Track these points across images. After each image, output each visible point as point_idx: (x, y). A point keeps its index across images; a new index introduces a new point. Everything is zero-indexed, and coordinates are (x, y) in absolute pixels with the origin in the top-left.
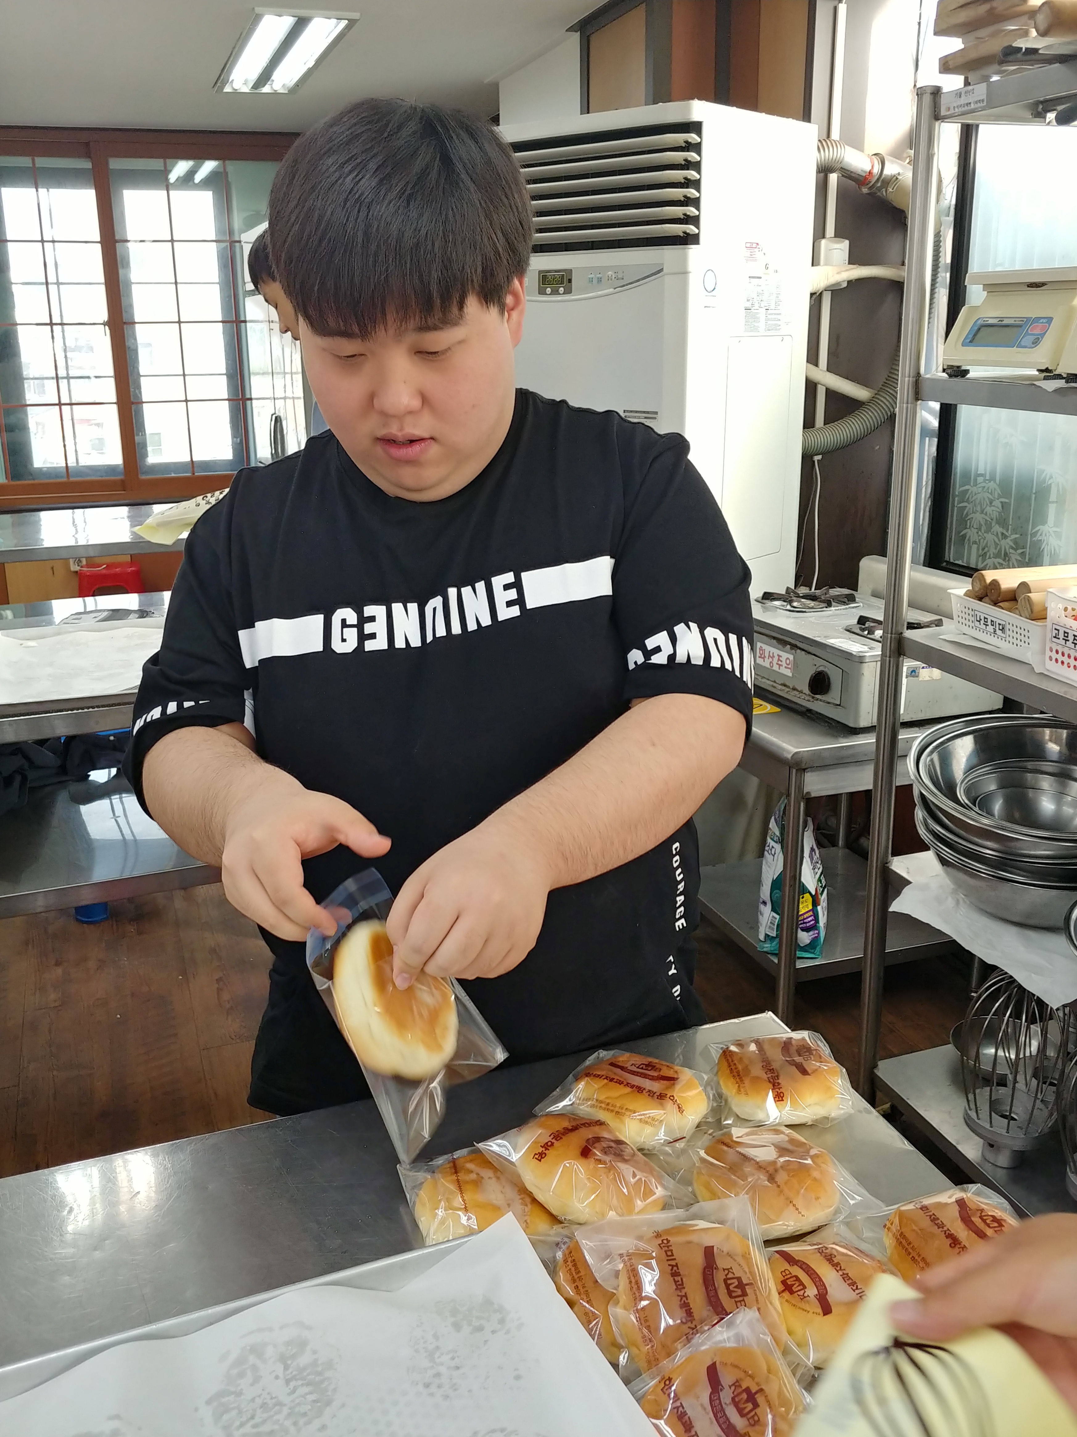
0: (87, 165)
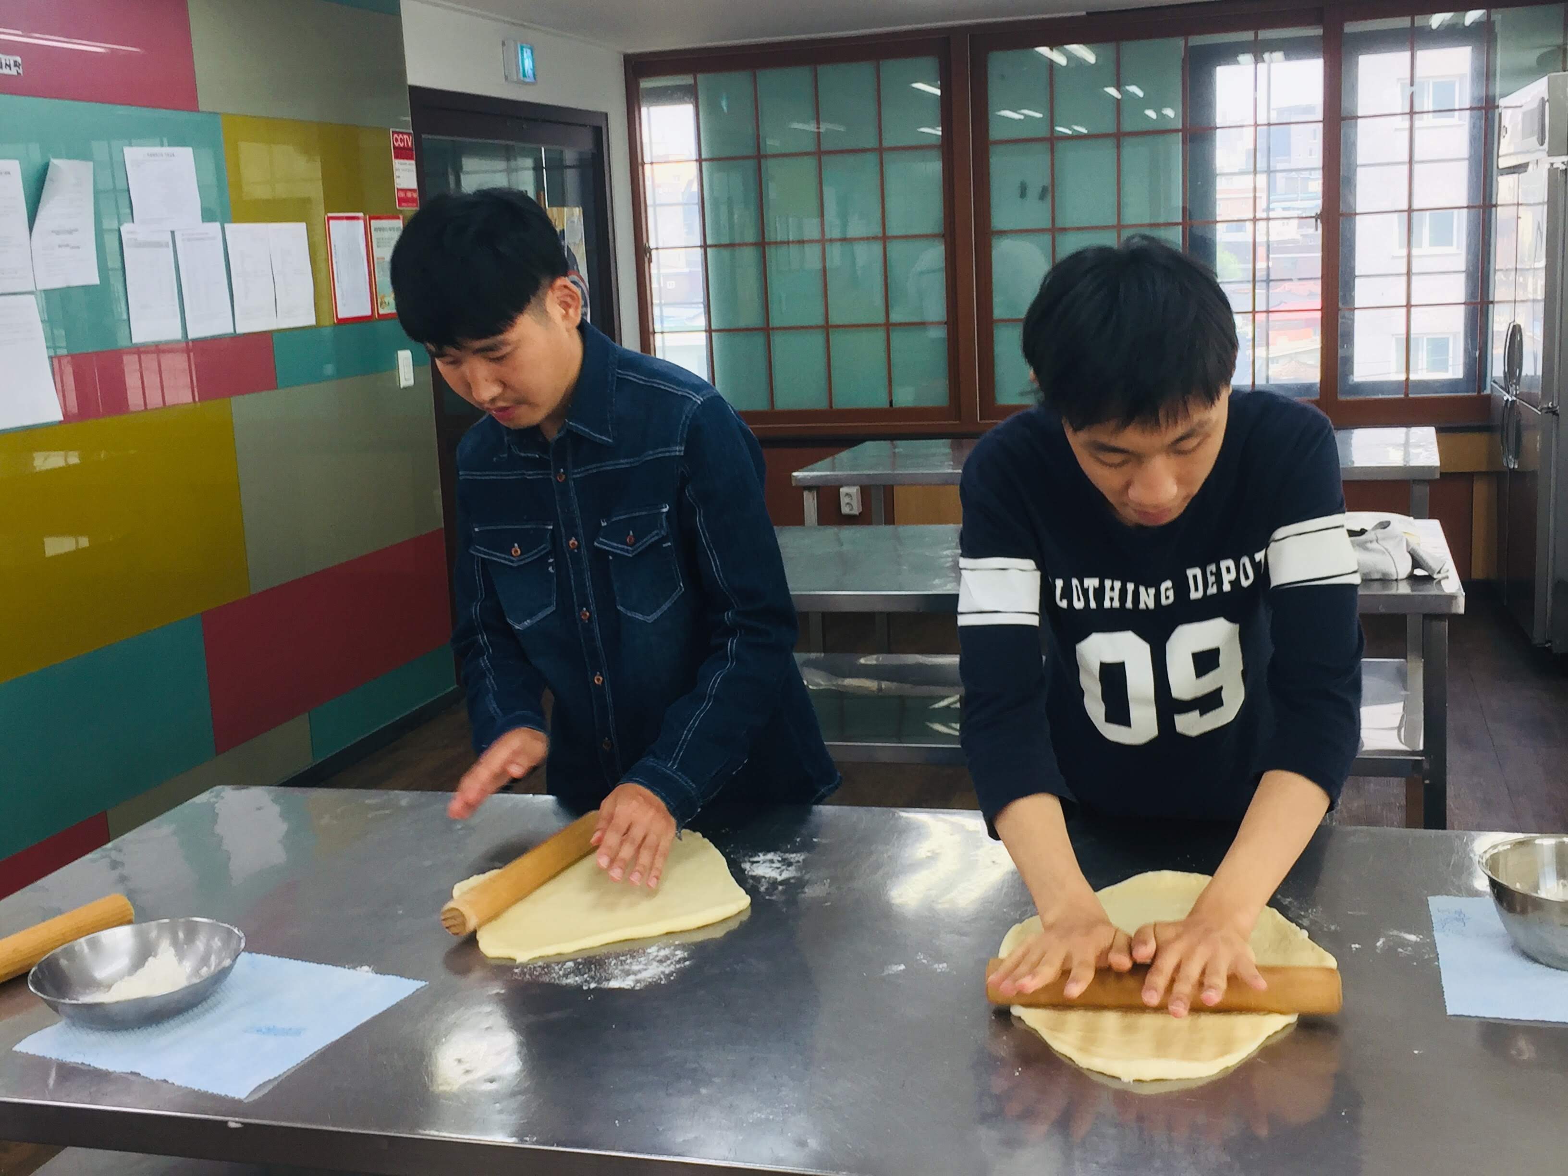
0: (1318, 31)
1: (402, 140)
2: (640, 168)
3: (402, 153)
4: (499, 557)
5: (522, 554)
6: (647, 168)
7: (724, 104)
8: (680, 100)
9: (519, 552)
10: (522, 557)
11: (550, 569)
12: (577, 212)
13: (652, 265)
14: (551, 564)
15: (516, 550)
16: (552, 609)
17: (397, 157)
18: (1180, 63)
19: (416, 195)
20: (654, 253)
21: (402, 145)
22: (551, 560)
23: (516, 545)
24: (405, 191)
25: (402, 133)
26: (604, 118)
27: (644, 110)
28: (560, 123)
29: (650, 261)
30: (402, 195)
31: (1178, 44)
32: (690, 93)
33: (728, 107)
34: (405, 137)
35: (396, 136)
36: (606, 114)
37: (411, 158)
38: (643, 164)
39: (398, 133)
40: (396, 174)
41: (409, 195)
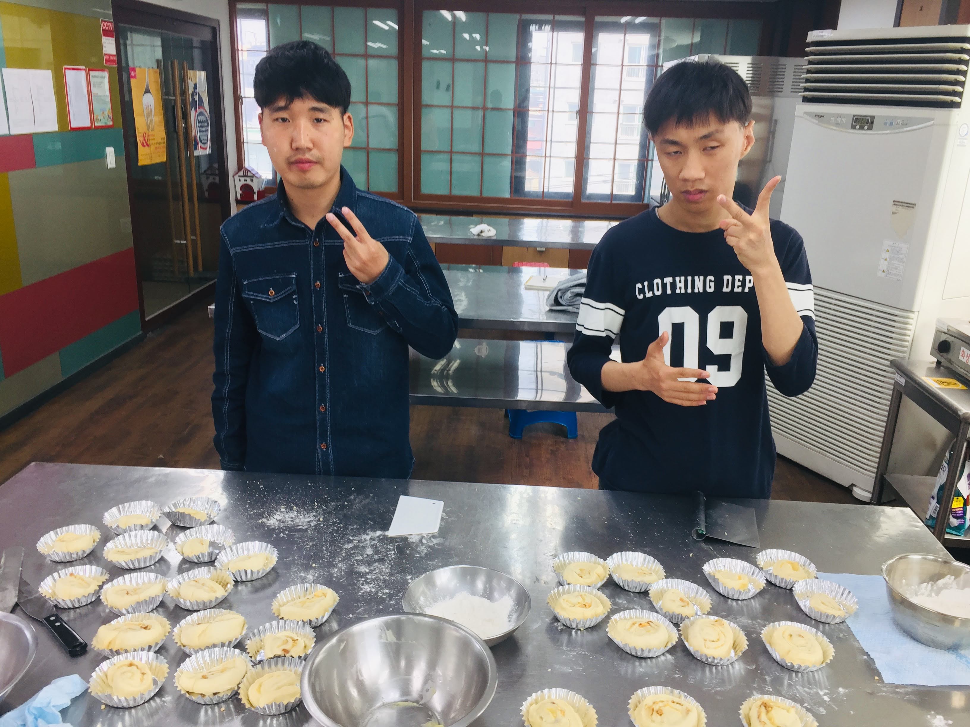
1: (107, 26)
2: (236, 52)
3: (107, 33)
4: (262, 297)
5: (275, 294)
6: (240, 53)
7: (279, 21)
8: (259, 17)
9: (273, 292)
10: (276, 296)
11: (295, 302)
12: (203, 74)
13: (243, 106)
14: (295, 299)
15: (272, 292)
16: (297, 326)
17: (104, 35)
18: (516, 27)
19: (115, 58)
20: (244, 99)
21: (107, 28)
22: (295, 297)
23: (271, 289)
24: (109, 55)
25: (108, 22)
26: (217, 23)
27: (238, 20)
28: (190, 22)
29: (242, 103)
30: (108, 58)
31: (517, 17)
32: (264, 14)
33: (281, 22)
34: (109, 24)
35: (103, 23)
36: (219, 21)
37: (112, 37)
38: (238, 50)
39: (105, 21)
40: (104, 45)
41: (111, 58)
